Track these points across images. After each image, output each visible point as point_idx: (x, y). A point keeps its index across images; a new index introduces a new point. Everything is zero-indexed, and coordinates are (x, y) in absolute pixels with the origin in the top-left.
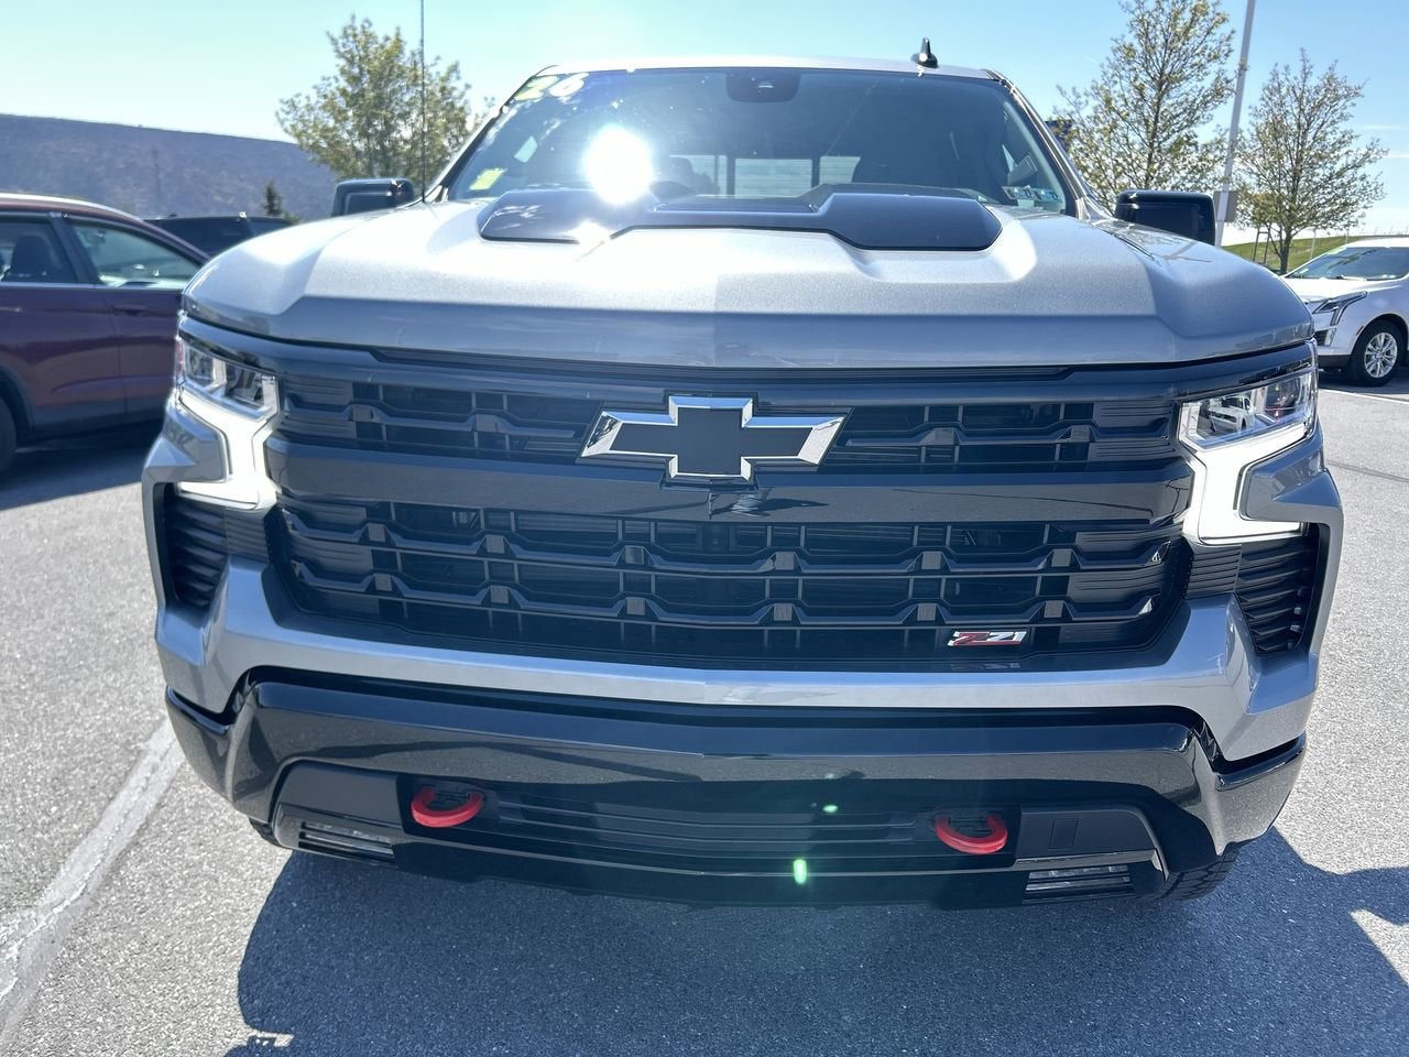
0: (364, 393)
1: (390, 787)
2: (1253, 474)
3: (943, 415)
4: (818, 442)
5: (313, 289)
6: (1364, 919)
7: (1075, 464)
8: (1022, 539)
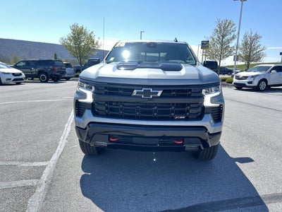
0: (106, 88)
1: (107, 136)
2: (212, 98)
3: (174, 91)
4: (160, 93)
5: (99, 76)
6: (237, 163)
7: (190, 96)
8: (184, 105)
